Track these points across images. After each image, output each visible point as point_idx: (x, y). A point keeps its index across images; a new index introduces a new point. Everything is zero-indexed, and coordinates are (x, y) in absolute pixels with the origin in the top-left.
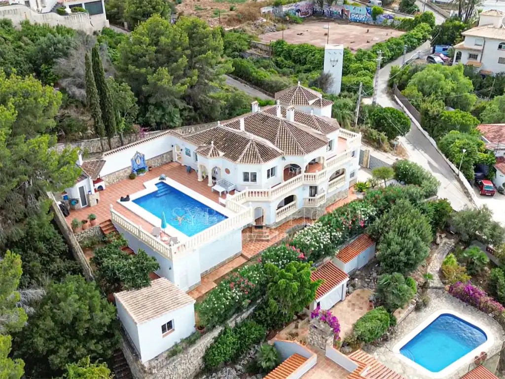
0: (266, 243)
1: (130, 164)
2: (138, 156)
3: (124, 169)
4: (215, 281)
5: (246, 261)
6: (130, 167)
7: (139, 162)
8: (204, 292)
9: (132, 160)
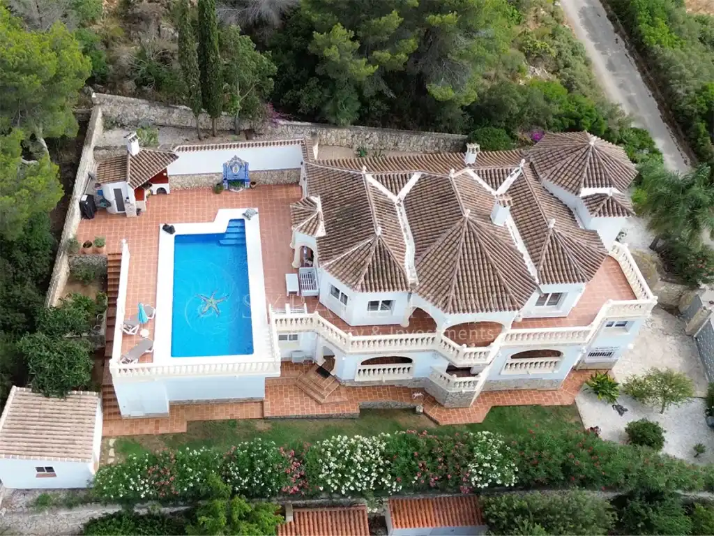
0: (314, 405)
1: (221, 170)
2: (236, 163)
3: (210, 174)
4: (189, 423)
5: (259, 417)
6: (220, 173)
7: (236, 171)
8: (162, 430)
9: (225, 165)
